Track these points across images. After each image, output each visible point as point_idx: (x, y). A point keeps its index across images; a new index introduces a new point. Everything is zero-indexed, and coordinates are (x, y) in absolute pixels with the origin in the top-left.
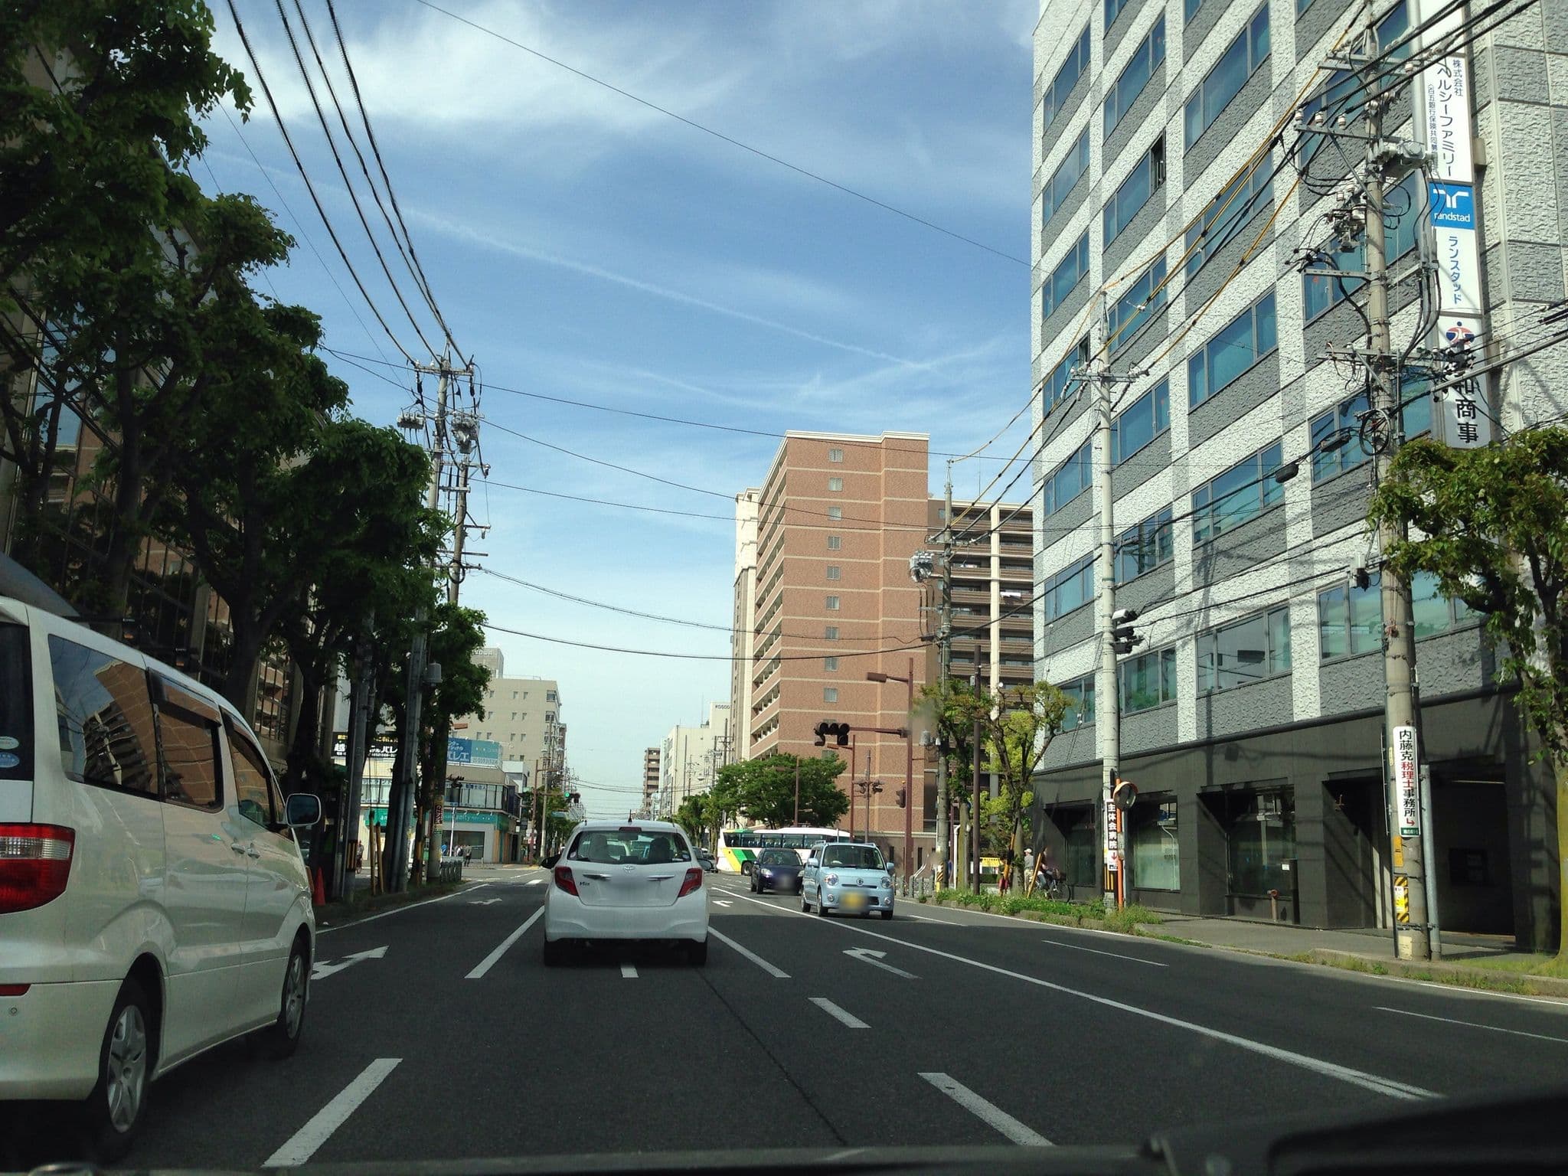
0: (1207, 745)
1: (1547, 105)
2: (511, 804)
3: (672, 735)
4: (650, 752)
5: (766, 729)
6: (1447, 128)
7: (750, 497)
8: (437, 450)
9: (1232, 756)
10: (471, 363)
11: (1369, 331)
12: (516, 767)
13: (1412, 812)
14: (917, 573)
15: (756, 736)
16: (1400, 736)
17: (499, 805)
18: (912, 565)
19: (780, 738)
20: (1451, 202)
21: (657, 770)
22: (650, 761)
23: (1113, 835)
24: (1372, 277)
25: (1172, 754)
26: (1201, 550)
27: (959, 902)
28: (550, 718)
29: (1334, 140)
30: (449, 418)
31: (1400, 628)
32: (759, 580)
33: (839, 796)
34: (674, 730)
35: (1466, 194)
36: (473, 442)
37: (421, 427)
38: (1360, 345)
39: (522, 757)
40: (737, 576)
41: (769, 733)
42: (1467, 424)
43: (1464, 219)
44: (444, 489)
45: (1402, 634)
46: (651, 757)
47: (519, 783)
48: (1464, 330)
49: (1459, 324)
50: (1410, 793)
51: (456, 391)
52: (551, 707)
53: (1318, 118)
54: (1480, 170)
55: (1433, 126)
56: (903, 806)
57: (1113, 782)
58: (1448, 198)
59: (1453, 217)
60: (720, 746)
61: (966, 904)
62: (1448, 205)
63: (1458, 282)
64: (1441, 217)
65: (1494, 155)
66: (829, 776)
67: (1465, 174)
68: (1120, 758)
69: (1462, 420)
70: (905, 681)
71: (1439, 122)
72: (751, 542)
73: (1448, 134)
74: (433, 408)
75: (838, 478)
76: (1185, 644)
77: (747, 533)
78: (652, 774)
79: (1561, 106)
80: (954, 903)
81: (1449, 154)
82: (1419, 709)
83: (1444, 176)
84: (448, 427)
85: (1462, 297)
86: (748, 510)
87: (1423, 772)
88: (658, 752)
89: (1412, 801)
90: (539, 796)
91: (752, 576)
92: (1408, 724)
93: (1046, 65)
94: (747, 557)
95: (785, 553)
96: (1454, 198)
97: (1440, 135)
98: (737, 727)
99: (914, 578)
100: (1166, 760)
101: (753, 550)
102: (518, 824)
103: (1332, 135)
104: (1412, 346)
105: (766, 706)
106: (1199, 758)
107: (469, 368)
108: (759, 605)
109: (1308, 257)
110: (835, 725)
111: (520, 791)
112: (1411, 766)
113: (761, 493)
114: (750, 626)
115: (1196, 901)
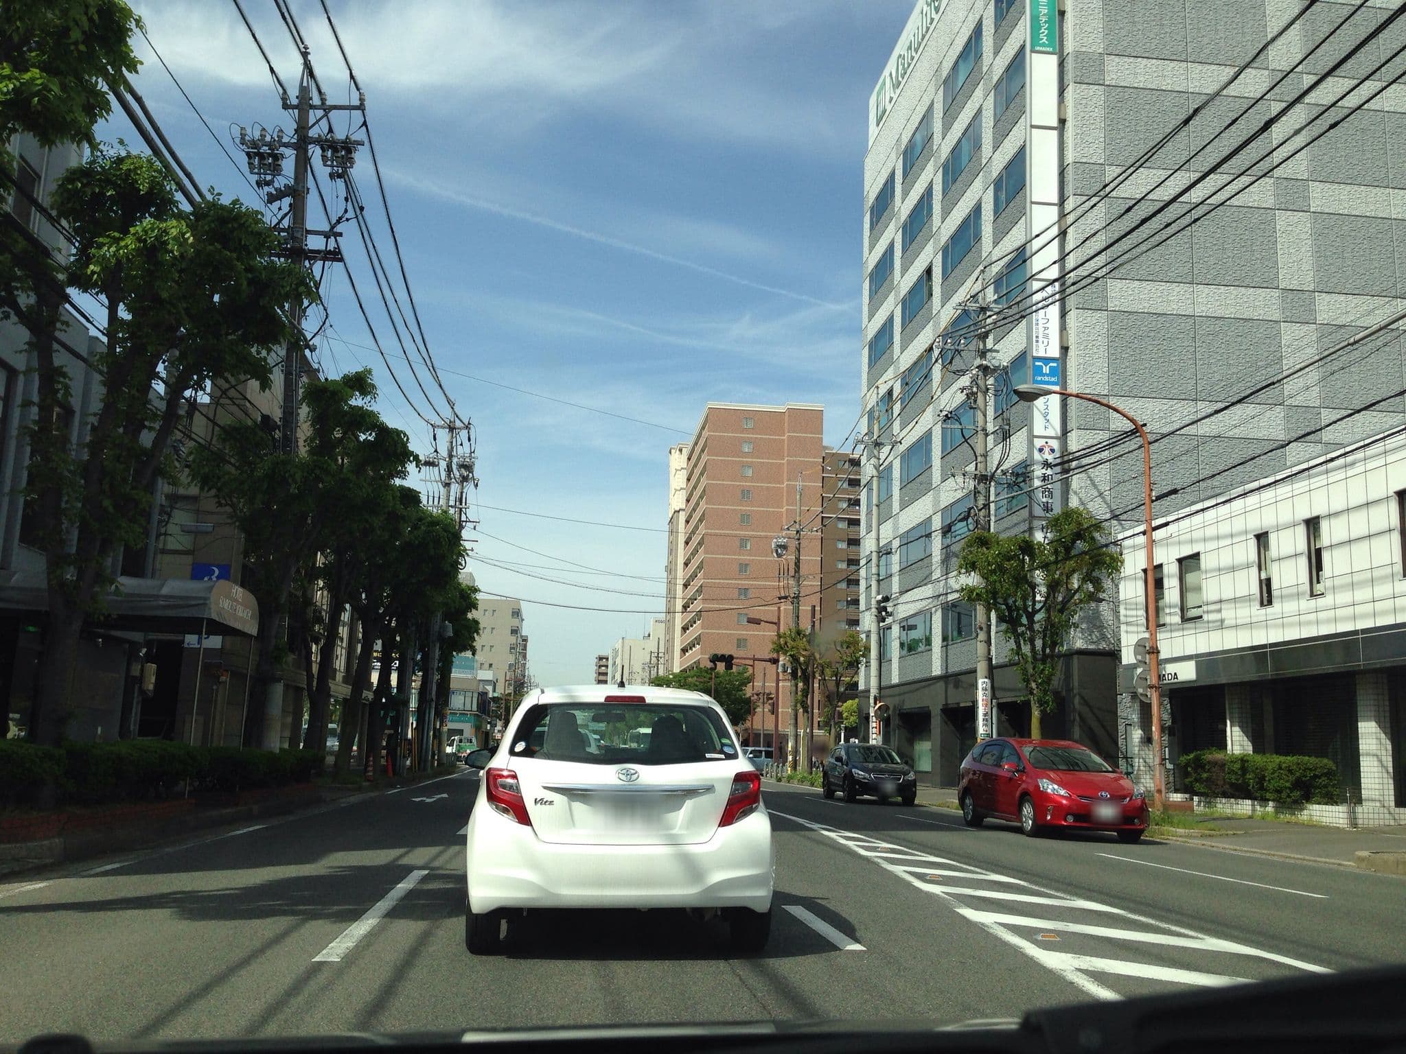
0: (945, 678)
1: (1106, 310)
2: (485, 707)
3: (618, 646)
4: (601, 659)
5: (692, 645)
6: (1045, 326)
7: (681, 450)
8: (447, 481)
9: (957, 686)
10: (469, 424)
11: (976, 460)
12: (485, 675)
13: (986, 725)
14: (777, 551)
15: (684, 651)
16: (982, 683)
17: (475, 707)
18: (773, 546)
19: (702, 654)
20: (1046, 370)
21: (606, 674)
22: (600, 666)
23: (874, 736)
24: (979, 429)
25: (927, 683)
26: (945, 550)
27: (799, 780)
28: (515, 631)
29: (959, 353)
30: (455, 460)
31: (984, 626)
32: (687, 522)
33: (748, 701)
34: (621, 641)
35: (1055, 365)
36: (471, 475)
37: (436, 466)
38: (971, 468)
39: (491, 665)
40: (670, 516)
41: (694, 649)
42: (1047, 502)
43: (1053, 379)
44: (452, 507)
45: (985, 629)
46: (601, 663)
47: (490, 688)
48: (1049, 446)
49: (1047, 443)
50: (985, 715)
51: (459, 443)
52: (515, 622)
53: (949, 341)
54: (1065, 349)
55: (1037, 324)
56: (773, 713)
57: (875, 704)
58: (1044, 367)
59: (1046, 379)
60: (654, 660)
61: (803, 782)
62: (1044, 372)
63: (1047, 418)
64: (1039, 378)
65: (1072, 341)
66: (739, 685)
67: (1054, 352)
68: (880, 688)
69: (1044, 500)
70: (775, 623)
71: (1041, 322)
72: (681, 489)
73: (1046, 329)
74: (444, 452)
75: (749, 441)
76: (936, 610)
77: (678, 480)
78: (601, 678)
79: (1115, 311)
80: (796, 781)
81: (1046, 341)
82: (992, 670)
83: (1041, 354)
84: (454, 467)
85: (1050, 427)
86: (678, 461)
87: (994, 704)
88: (607, 659)
89: (987, 719)
90: (507, 701)
91: (682, 517)
92: (986, 678)
93: (872, 187)
94: (678, 501)
95: (707, 503)
96: (1048, 367)
97: (1041, 330)
98: (670, 642)
99: (775, 555)
100: (924, 687)
101: (682, 496)
102: (489, 723)
103: (958, 350)
104: (997, 469)
105: (692, 626)
106: (941, 684)
107: (467, 427)
108: (687, 543)
109: (946, 415)
110: (723, 656)
111: (490, 696)
112: (986, 700)
113: (690, 447)
114: (681, 561)
115: (938, 779)
